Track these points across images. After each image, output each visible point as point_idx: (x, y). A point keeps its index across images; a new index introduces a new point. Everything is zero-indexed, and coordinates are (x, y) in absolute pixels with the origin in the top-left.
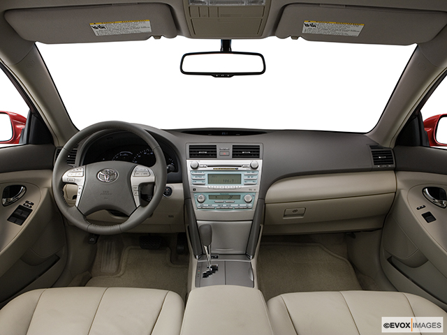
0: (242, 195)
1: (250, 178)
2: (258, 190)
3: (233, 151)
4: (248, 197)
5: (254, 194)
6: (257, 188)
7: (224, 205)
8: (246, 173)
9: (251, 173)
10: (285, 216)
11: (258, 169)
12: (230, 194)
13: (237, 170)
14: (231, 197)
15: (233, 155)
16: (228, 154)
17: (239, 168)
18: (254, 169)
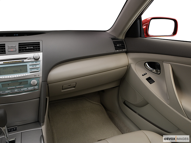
0: (29, 81)
1: (34, 67)
2: (41, 75)
3: (19, 48)
4: (34, 82)
5: (38, 79)
6: (40, 74)
7: (16, 90)
8: (31, 64)
9: (35, 63)
10: (63, 89)
11: (39, 60)
12: (19, 81)
13: (23, 62)
14: (21, 83)
15: (19, 50)
16: (15, 50)
17: (25, 60)
18: (37, 59)
